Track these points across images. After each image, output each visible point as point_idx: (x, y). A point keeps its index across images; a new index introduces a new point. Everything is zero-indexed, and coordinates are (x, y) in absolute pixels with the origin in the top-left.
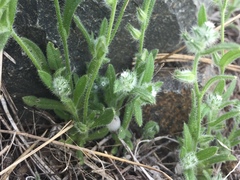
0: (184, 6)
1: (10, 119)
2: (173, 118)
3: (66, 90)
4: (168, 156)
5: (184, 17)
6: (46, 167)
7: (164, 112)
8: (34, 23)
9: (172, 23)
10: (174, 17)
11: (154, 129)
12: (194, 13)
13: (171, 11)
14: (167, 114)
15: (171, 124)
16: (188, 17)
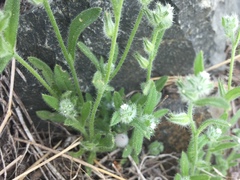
0: (202, 31)
1: (26, 130)
2: (180, 137)
3: (72, 113)
4: (171, 169)
5: (201, 42)
6: (58, 174)
7: (172, 131)
8: (43, 43)
9: (187, 49)
10: (190, 43)
11: (159, 149)
12: (212, 39)
13: (187, 37)
14: (175, 133)
15: (178, 141)
16: (206, 42)
